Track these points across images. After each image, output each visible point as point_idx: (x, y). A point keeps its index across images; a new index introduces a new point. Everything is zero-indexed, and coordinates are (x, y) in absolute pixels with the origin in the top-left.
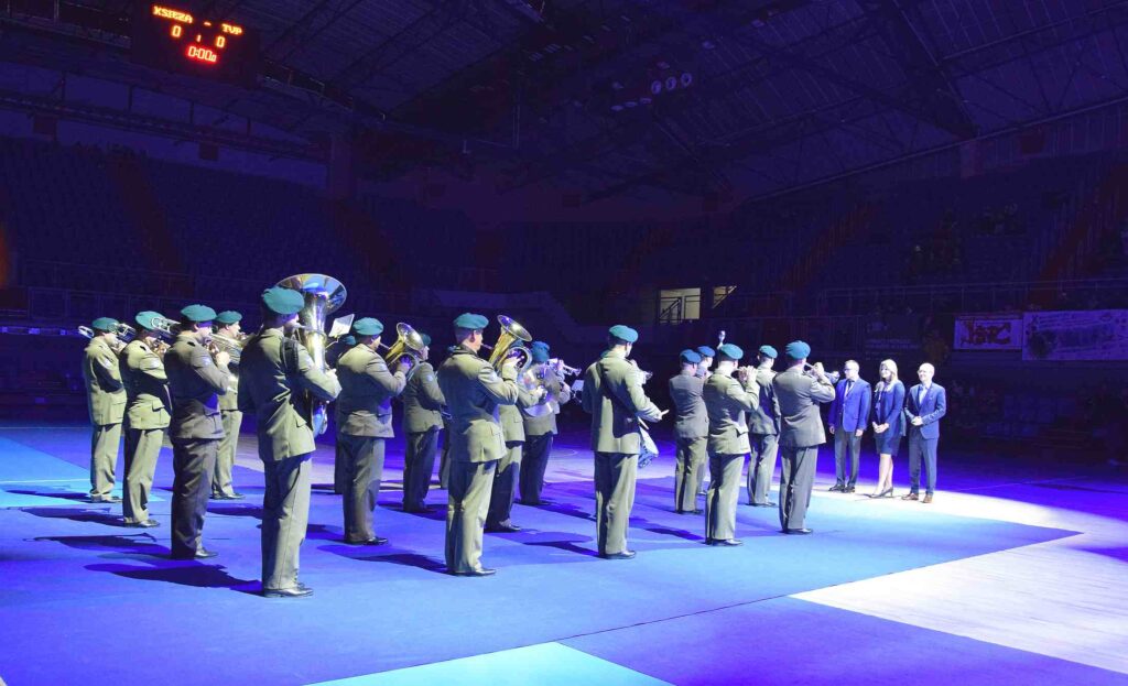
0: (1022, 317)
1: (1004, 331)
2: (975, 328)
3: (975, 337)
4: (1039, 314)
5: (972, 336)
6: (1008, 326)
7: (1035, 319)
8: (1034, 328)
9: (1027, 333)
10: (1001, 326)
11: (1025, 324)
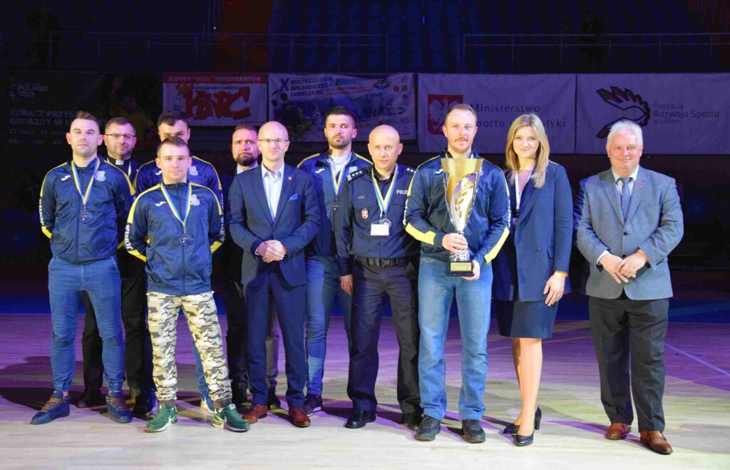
0: (265, 81)
1: (241, 99)
2: (195, 95)
3: (195, 109)
4: (293, 77)
5: (189, 106)
6: (245, 93)
7: (284, 83)
8: (284, 96)
9: (275, 103)
10: (234, 92)
11: (271, 92)
